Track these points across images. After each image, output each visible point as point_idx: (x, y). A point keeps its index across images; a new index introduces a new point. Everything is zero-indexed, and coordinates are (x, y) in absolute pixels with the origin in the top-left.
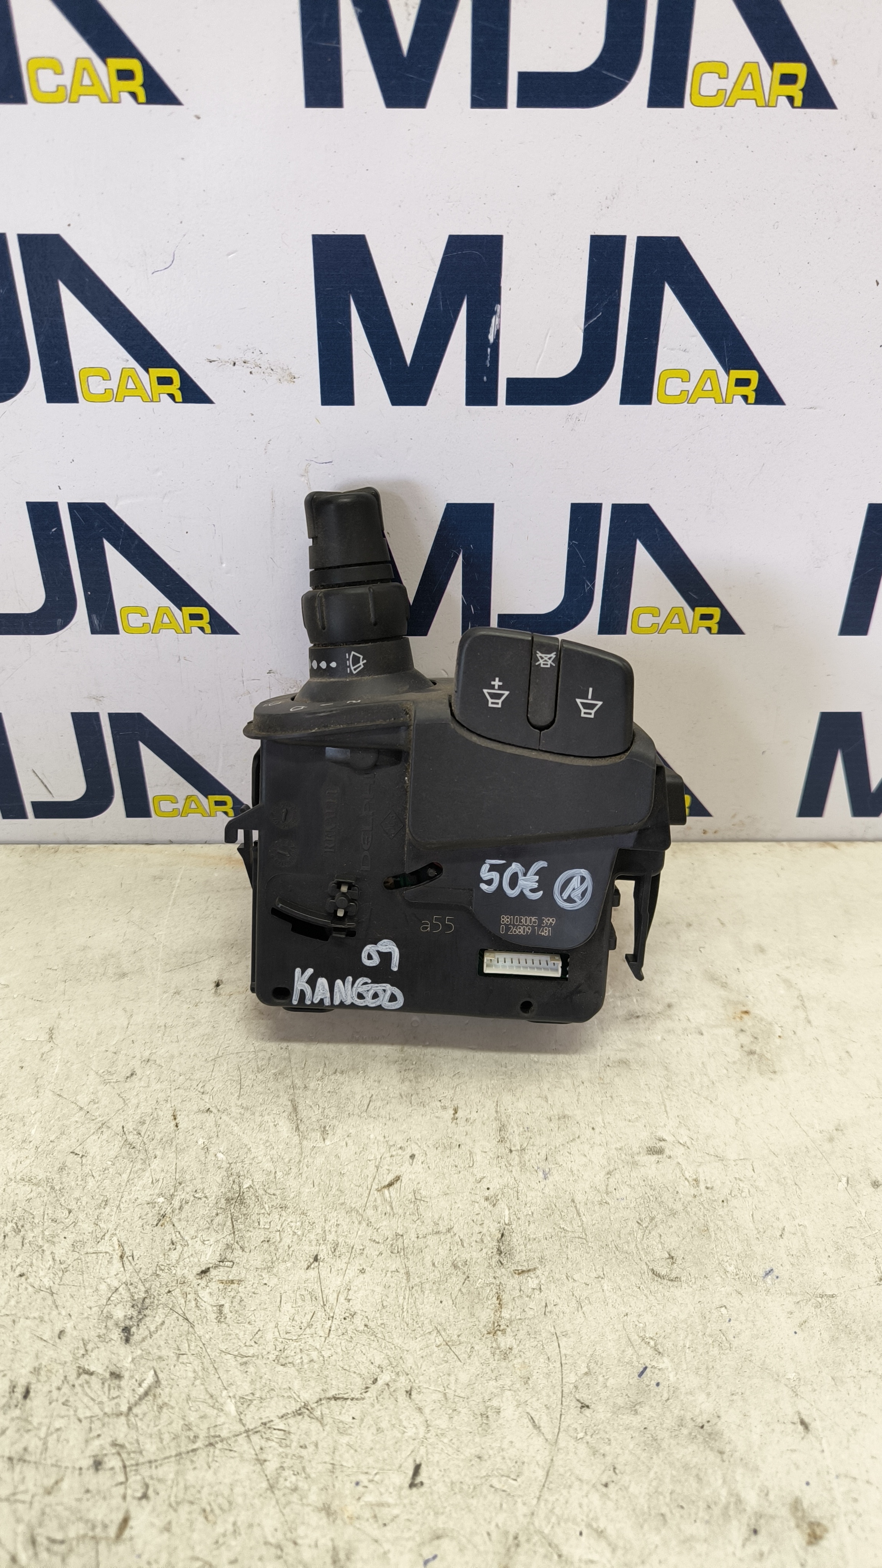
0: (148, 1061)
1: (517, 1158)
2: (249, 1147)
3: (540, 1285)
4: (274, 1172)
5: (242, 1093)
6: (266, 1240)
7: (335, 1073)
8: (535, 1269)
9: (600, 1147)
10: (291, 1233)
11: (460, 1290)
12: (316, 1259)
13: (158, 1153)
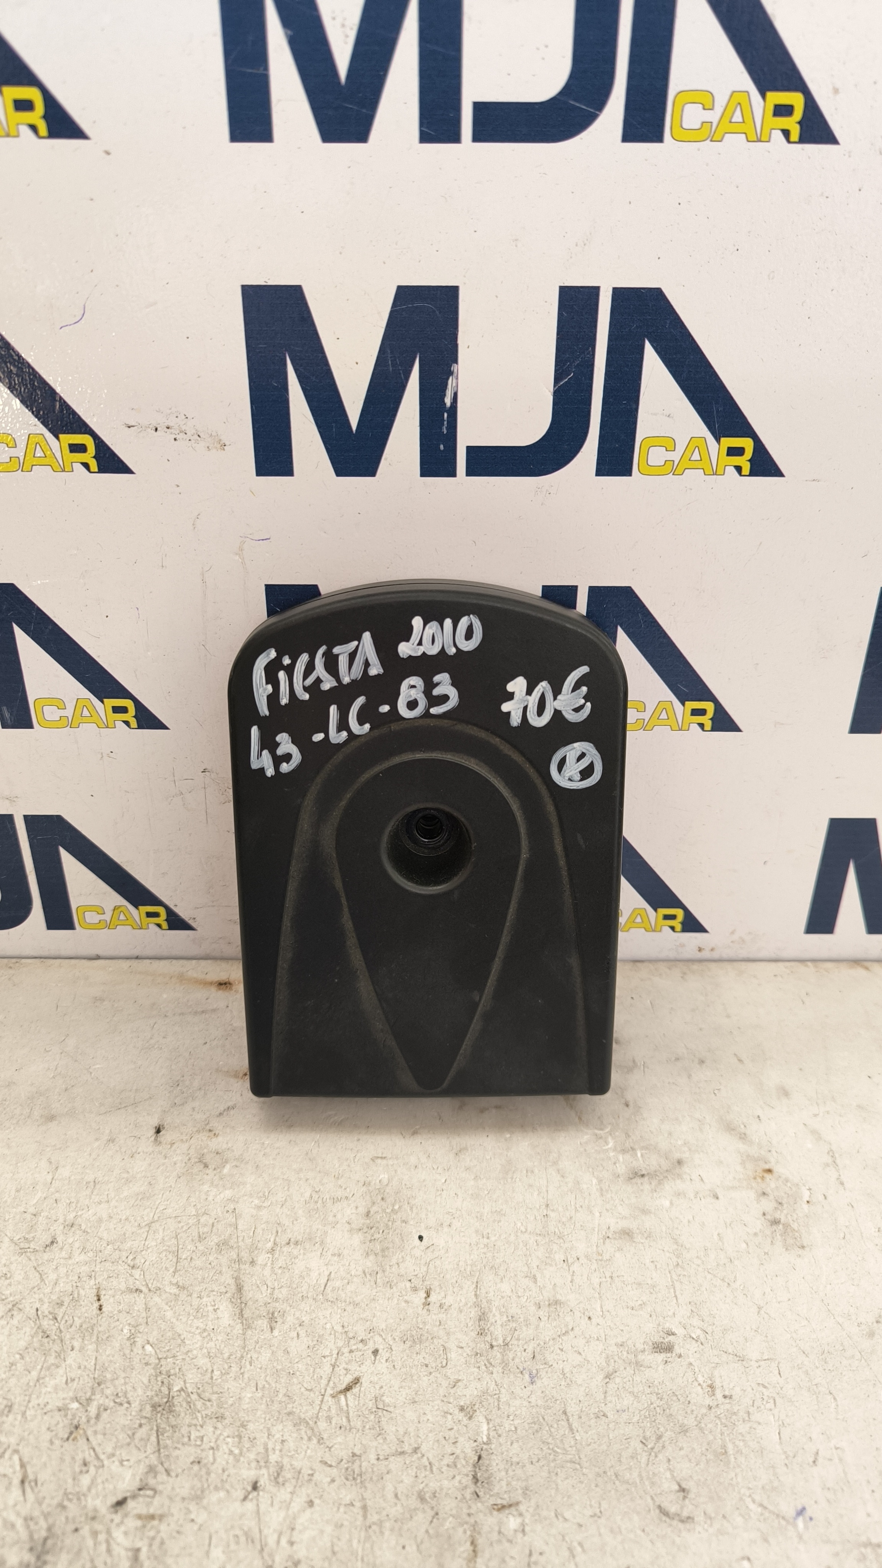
0: (72, 1226)
1: (499, 1355)
2: (182, 1337)
3: (523, 1525)
4: (210, 1371)
5: (178, 1268)
6: (197, 1460)
7: (288, 1244)
8: (517, 1504)
9: (597, 1342)
10: (227, 1451)
11: (427, 1531)
12: (255, 1487)
13: (77, 1344)
